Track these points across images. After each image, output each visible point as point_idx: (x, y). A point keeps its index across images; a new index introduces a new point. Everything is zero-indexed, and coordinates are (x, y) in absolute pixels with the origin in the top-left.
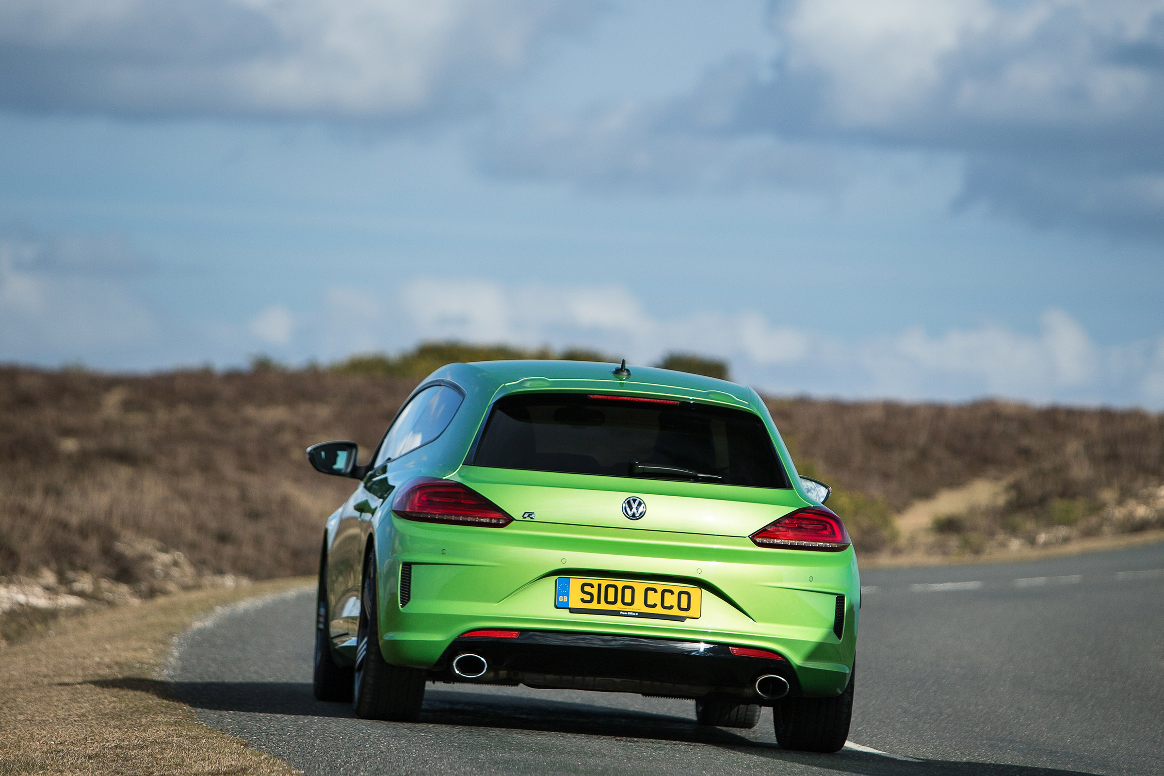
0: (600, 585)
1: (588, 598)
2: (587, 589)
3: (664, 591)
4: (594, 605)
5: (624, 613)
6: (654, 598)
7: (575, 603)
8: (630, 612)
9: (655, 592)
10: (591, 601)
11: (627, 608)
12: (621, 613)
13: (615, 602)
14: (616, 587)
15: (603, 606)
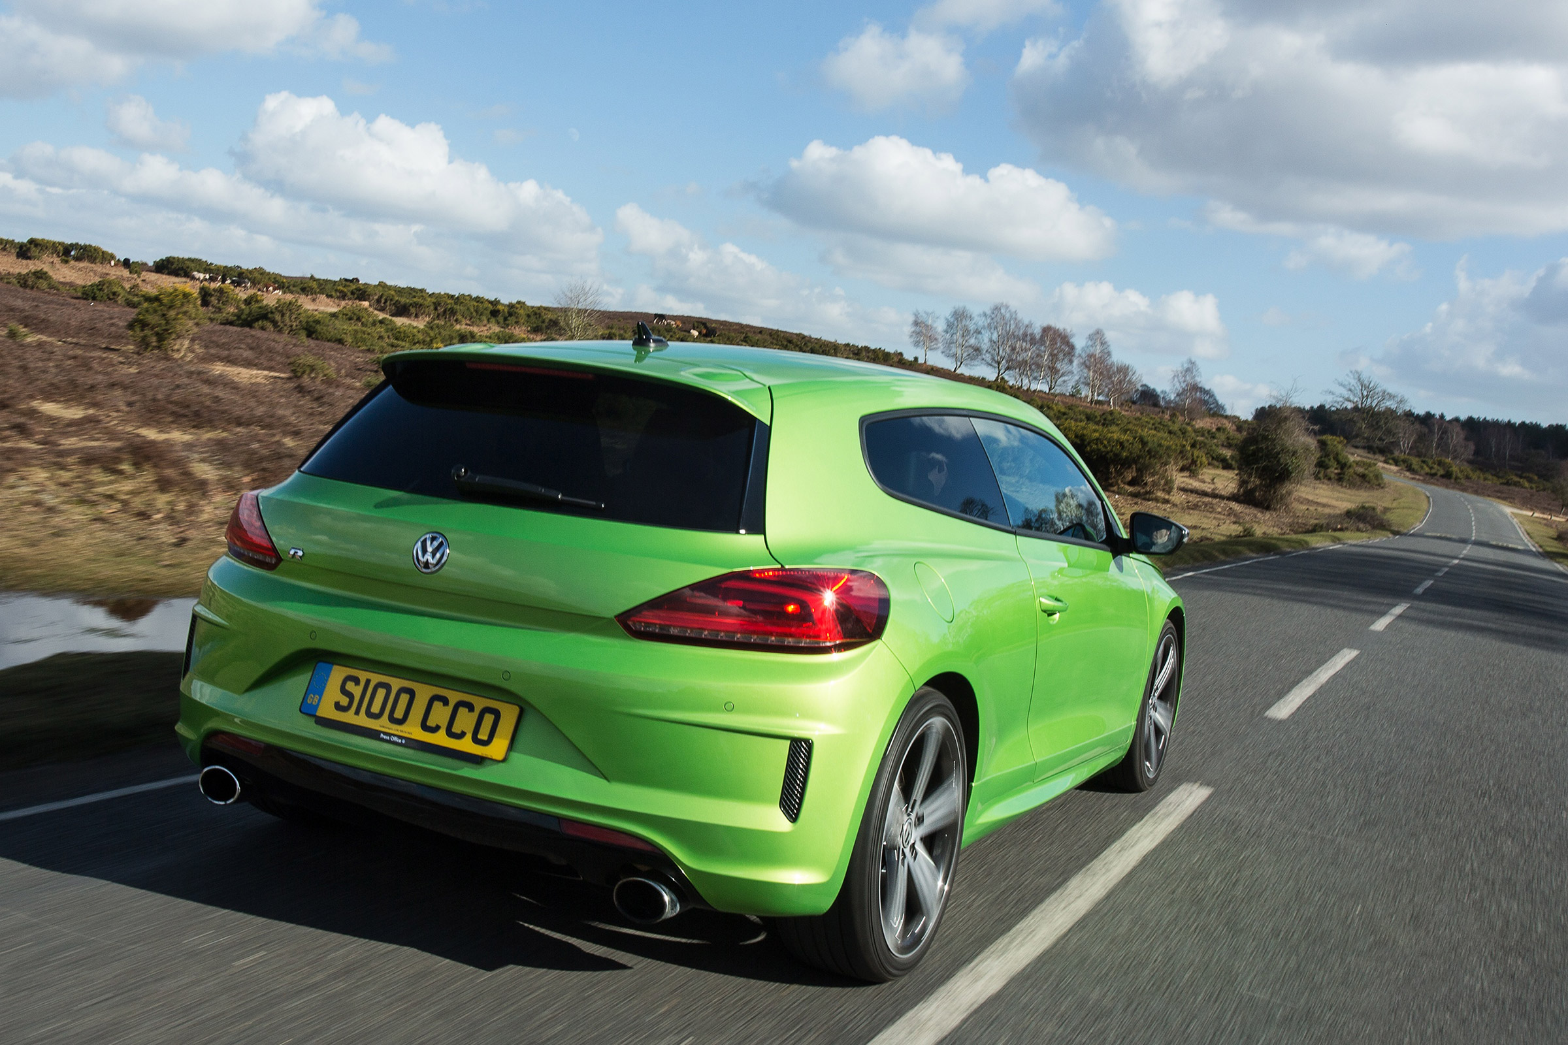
0: (368, 682)
1: (344, 701)
2: (350, 686)
3: (461, 704)
4: (349, 717)
5: (385, 737)
6: (440, 715)
7: (326, 710)
8: (395, 735)
9: (444, 705)
10: (345, 709)
11: (394, 729)
12: (382, 735)
13: (377, 716)
14: (388, 687)
15: (362, 721)
